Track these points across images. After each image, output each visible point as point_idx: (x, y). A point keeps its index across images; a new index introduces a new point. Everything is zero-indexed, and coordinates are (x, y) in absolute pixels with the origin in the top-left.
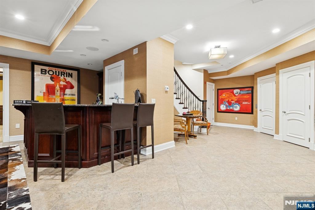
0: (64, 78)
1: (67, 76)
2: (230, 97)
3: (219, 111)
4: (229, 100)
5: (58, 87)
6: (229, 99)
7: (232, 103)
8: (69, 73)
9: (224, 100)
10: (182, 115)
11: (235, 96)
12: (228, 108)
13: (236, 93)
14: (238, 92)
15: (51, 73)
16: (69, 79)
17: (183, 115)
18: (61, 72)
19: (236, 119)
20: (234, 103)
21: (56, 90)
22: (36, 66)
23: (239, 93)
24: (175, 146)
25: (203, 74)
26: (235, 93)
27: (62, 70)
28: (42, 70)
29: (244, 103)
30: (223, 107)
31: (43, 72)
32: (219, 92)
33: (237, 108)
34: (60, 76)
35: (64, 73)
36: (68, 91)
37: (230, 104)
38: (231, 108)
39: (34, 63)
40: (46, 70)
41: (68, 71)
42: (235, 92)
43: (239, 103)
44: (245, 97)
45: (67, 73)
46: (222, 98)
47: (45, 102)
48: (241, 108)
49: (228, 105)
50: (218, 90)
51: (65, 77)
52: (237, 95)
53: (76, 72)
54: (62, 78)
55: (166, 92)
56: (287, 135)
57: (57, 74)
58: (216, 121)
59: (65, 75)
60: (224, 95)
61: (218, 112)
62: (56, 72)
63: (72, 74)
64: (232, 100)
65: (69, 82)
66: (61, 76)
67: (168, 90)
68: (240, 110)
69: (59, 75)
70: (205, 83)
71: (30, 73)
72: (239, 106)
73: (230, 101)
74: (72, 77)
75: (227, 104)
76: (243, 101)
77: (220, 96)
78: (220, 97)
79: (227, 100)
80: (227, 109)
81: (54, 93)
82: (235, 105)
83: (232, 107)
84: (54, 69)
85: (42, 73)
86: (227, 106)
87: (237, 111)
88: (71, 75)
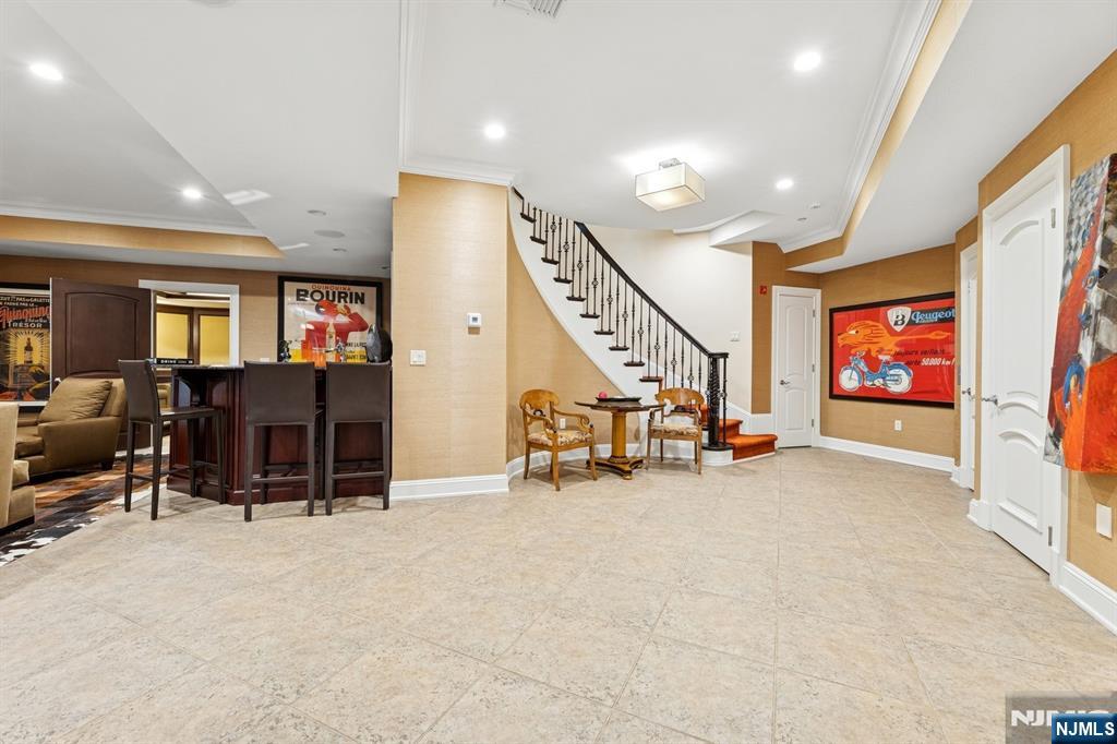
0: (345, 307)
1: (351, 302)
2: (875, 340)
3: (835, 392)
4: (869, 352)
5: (331, 329)
6: (870, 346)
7: (880, 361)
8: (356, 293)
9: (853, 351)
10: (595, 402)
11: (892, 333)
12: (868, 384)
13: (896, 324)
14: (904, 317)
15: (317, 296)
16: (356, 308)
17: (600, 400)
18: (340, 293)
19: (898, 425)
20: (888, 363)
21: (327, 336)
22: (286, 284)
23: (907, 320)
24: (507, 490)
25: (750, 258)
26: (892, 324)
27: (341, 288)
28: (298, 291)
29: (926, 362)
30: (849, 380)
31: (300, 295)
32: (835, 318)
33: (901, 382)
34: (336, 302)
35: (346, 293)
36: (354, 337)
37: (873, 364)
38: (876, 382)
39: (283, 278)
40: (306, 292)
41: (355, 289)
42: (894, 319)
43: (908, 364)
44: (932, 336)
45: (351, 294)
46: (846, 342)
47: (305, 361)
48: (914, 382)
49: (866, 370)
50: (832, 311)
51: (348, 304)
52: (899, 329)
53: (373, 290)
54: (341, 306)
55: (474, 330)
56: (1002, 509)
57: (331, 298)
58: (824, 432)
59: (348, 300)
60: (853, 332)
61: (832, 396)
62: (328, 292)
63: (363, 294)
64: (881, 351)
65: (356, 314)
66: (339, 301)
67: (479, 323)
68: (911, 392)
69: (334, 300)
70: (761, 292)
71: (275, 300)
72: (908, 374)
73: (873, 354)
74: (363, 303)
75: (862, 365)
76: (925, 353)
77: (840, 337)
78: (840, 341)
79: (862, 351)
80: (863, 388)
81: (322, 343)
82: (892, 372)
83: (881, 380)
84: (323, 287)
85: (298, 299)
86: (863, 373)
87: (901, 394)
88: (361, 299)
